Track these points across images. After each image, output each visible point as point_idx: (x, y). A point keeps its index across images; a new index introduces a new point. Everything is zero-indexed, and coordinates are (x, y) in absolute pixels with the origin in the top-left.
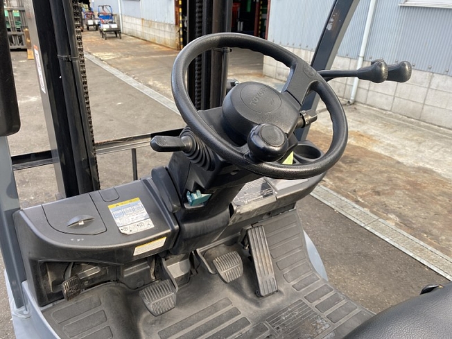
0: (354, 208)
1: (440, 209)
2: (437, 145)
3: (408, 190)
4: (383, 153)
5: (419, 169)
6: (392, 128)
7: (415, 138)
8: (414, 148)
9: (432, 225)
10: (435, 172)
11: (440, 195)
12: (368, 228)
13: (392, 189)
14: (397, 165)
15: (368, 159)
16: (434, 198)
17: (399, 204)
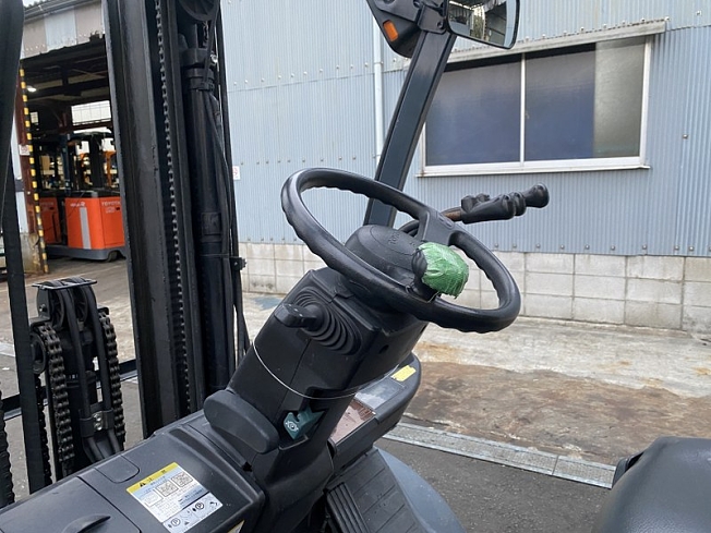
0: (517, 451)
1: (608, 419)
2: (525, 339)
3: (552, 404)
4: (479, 364)
5: (538, 373)
8: (506, 348)
9: (620, 442)
10: (557, 373)
11: (590, 401)
12: (560, 475)
13: (534, 409)
14: (510, 375)
15: (471, 377)
16: (589, 407)
17: (563, 427)
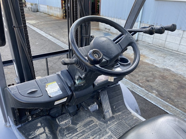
0: (138, 88)
1: (174, 87)
2: (171, 58)
3: (160, 79)
5: (165, 69)
6: (153, 51)
7: (163, 55)
8: (162, 60)
9: (172, 94)
10: (171, 70)
11: (174, 81)
12: (144, 97)
13: (153, 79)
14: (155, 68)
16: (171, 82)
17: (157, 86)
